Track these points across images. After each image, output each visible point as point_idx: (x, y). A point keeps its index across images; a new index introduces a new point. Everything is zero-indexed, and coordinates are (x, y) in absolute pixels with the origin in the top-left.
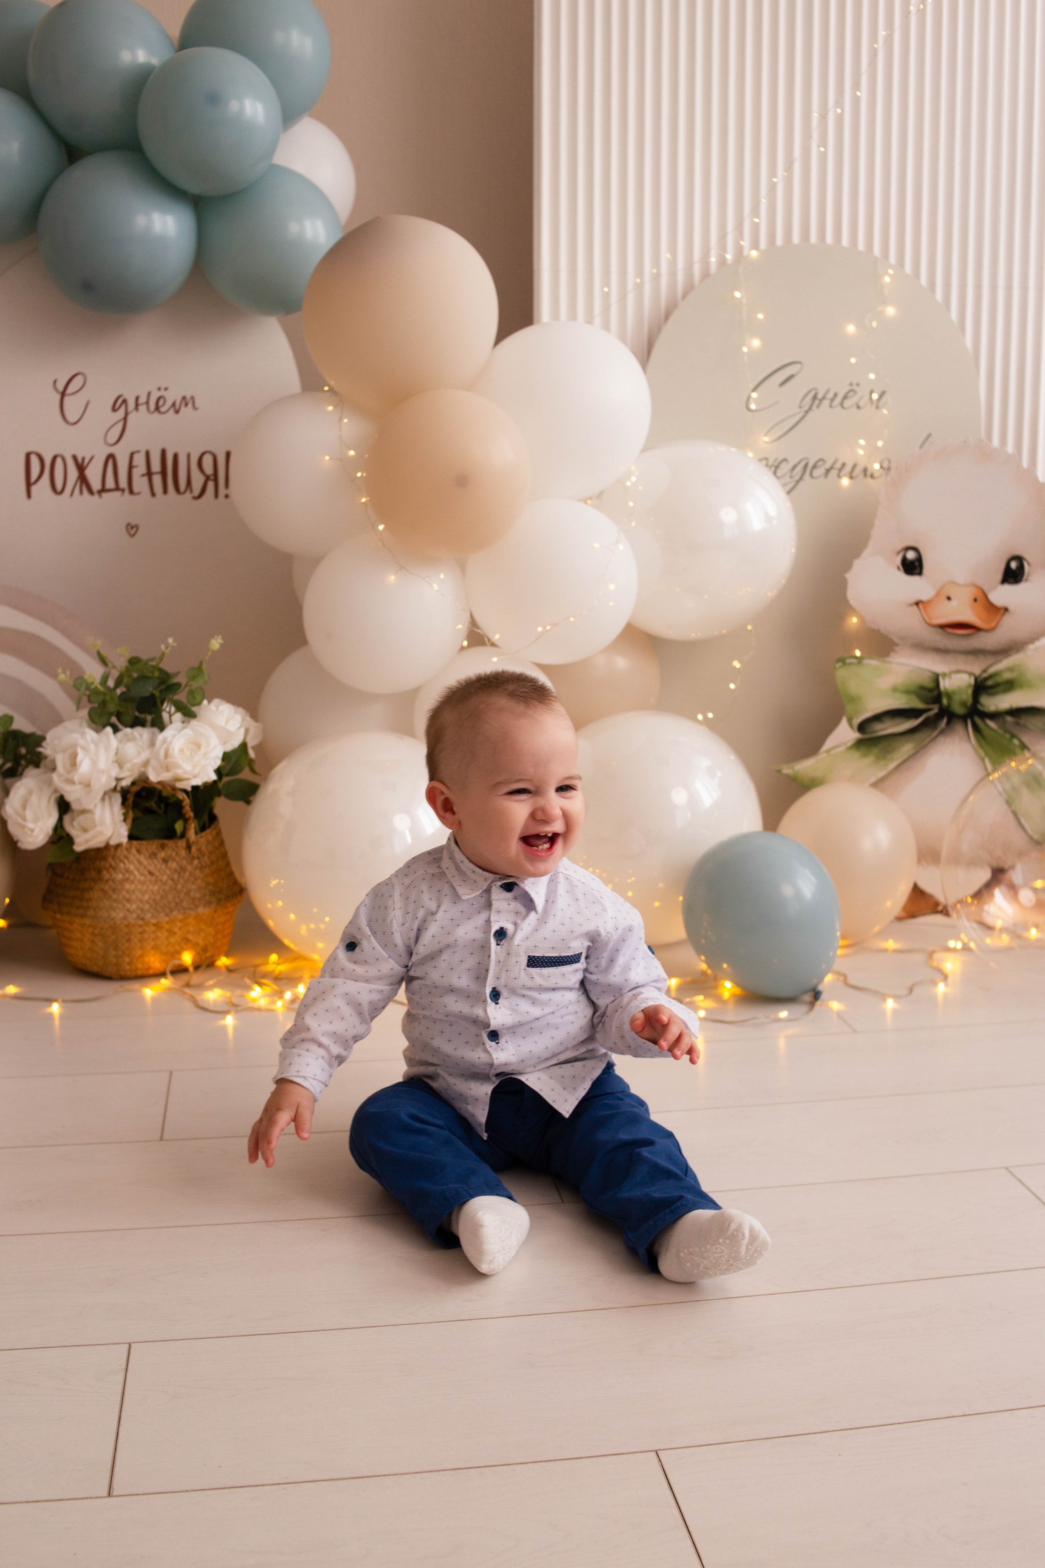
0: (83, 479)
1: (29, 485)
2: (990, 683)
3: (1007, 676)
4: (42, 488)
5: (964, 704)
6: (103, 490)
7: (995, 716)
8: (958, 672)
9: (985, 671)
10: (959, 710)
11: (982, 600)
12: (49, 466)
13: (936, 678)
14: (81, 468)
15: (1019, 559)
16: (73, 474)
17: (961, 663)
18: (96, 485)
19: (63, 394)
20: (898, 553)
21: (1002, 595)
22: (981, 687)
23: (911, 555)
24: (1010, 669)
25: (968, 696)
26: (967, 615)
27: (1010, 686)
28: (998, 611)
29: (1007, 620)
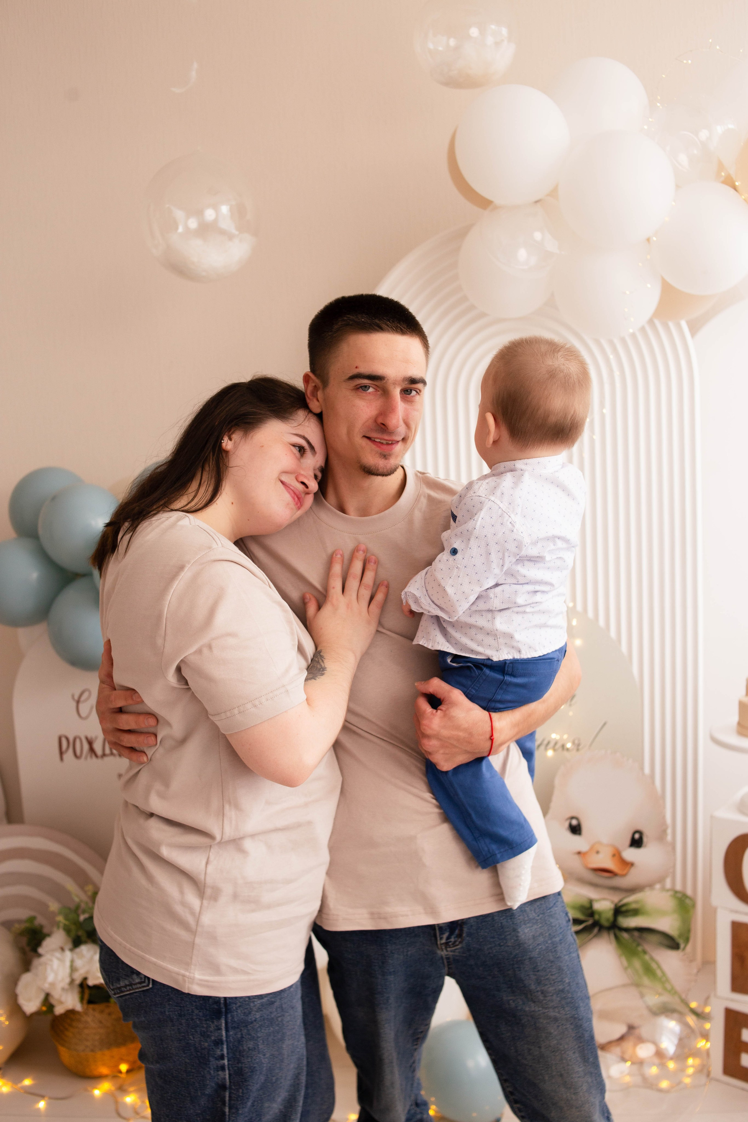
0: (92, 750)
1: (61, 753)
2: (624, 909)
3: (634, 906)
4: (69, 755)
5: (608, 920)
6: (104, 755)
7: (627, 930)
8: (604, 899)
9: (620, 901)
10: (605, 924)
11: (617, 855)
12: (72, 743)
13: (591, 902)
14: (90, 743)
15: (640, 833)
16: (86, 746)
17: (605, 894)
18: (99, 752)
19: (78, 702)
20: (567, 819)
21: (630, 854)
22: (618, 911)
23: (574, 822)
24: (636, 902)
25: (610, 915)
26: (608, 864)
27: (635, 912)
28: (628, 865)
29: (633, 871)
